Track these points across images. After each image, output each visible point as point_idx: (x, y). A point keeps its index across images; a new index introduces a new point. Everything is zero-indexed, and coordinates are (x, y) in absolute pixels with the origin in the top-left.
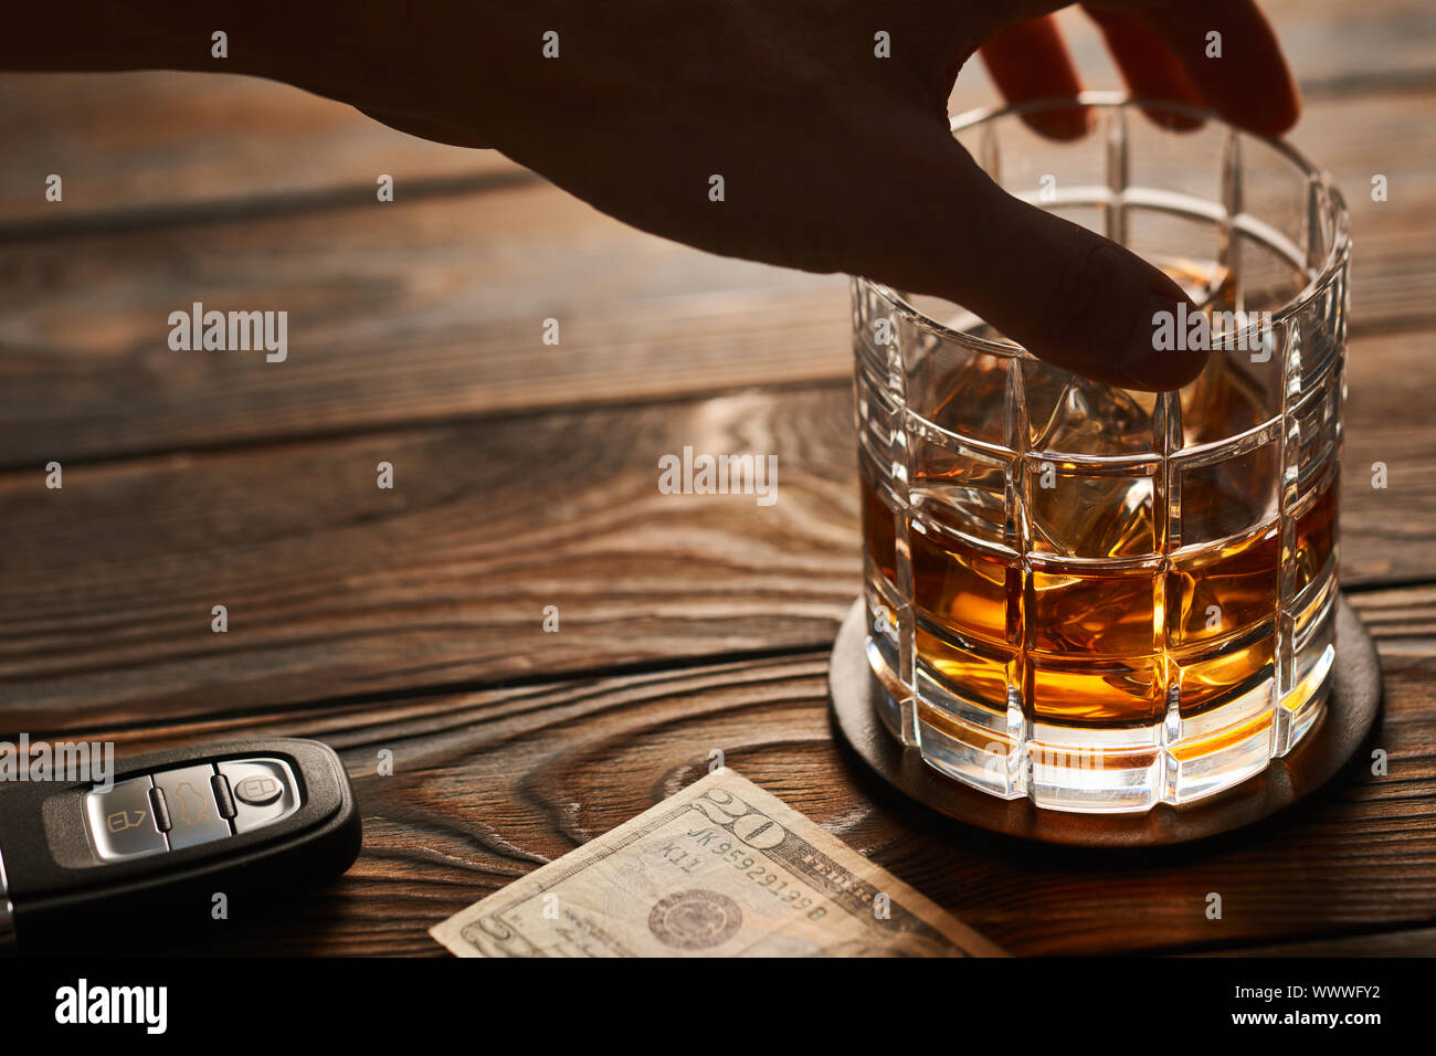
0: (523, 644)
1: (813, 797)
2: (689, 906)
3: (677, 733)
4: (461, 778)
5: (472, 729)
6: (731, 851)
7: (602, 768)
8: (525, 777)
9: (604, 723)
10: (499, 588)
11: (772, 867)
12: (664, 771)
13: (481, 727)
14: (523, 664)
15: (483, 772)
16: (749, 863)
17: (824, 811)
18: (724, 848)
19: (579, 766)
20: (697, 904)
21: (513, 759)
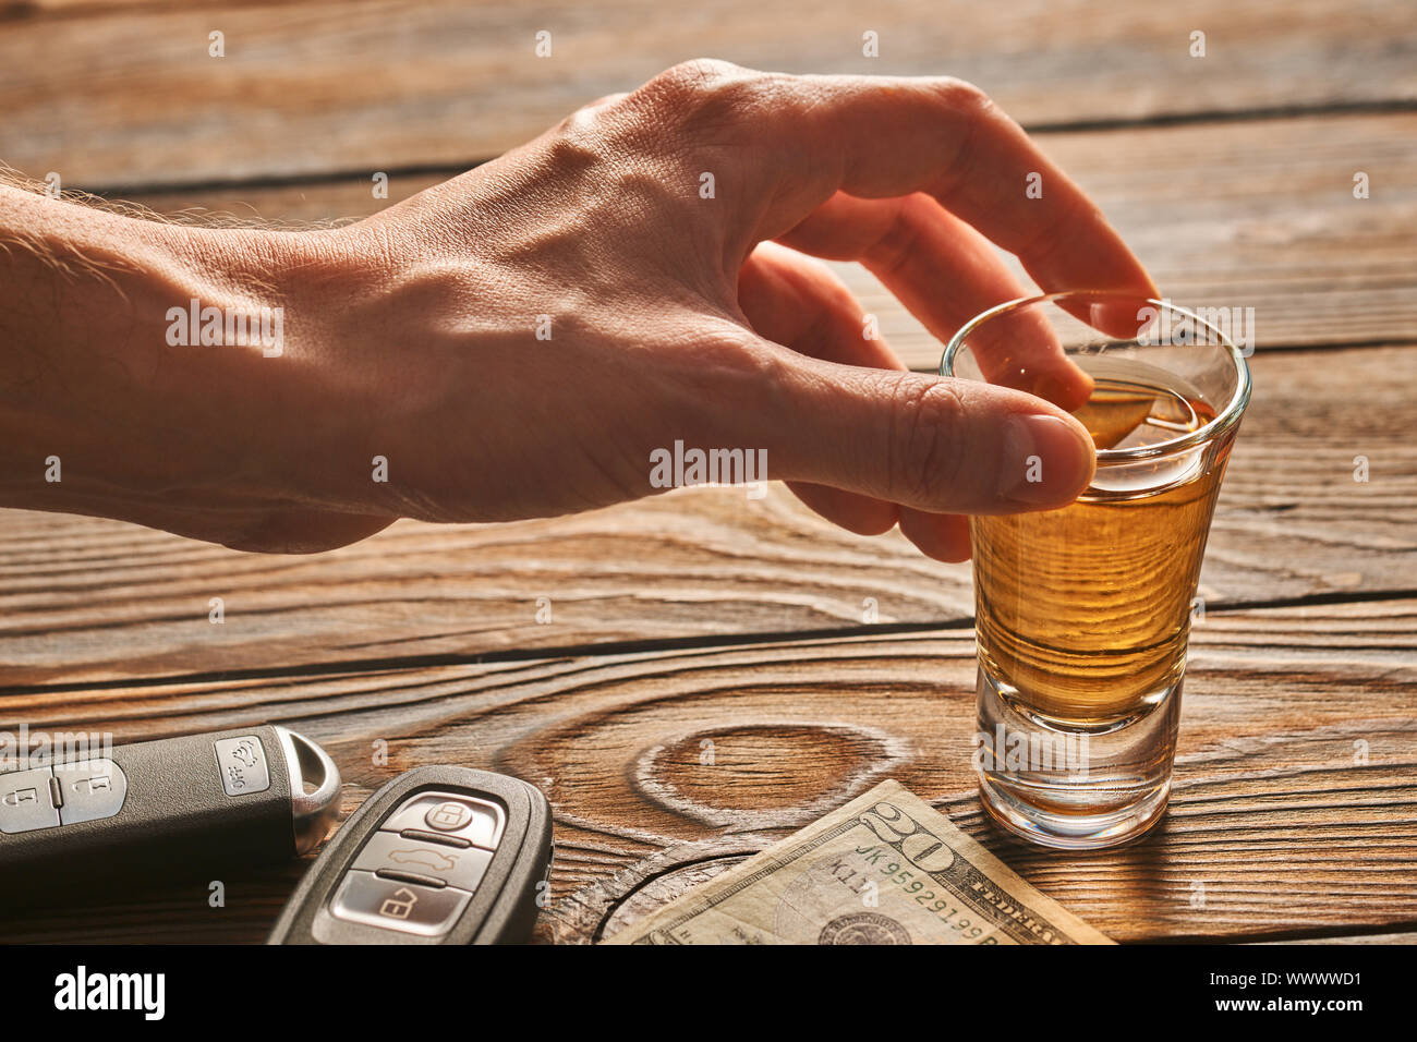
0: (504, 619)
1: (783, 781)
2: (859, 929)
3: (649, 713)
4: (437, 749)
5: (449, 700)
6: (900, 872)
7: (576, 744)
8: (500, 750)
9: (581, 700)
10: (484, 564)
11: (941, 892)
12: (638, 749)
13: (459, 699)
14: (502, 640)
15: (456, 744)
16: (917, 886)
17: (793, 796)
18: (893, 869)
19: (555, 742)
20: (867, 927)
21: (489, 732)
